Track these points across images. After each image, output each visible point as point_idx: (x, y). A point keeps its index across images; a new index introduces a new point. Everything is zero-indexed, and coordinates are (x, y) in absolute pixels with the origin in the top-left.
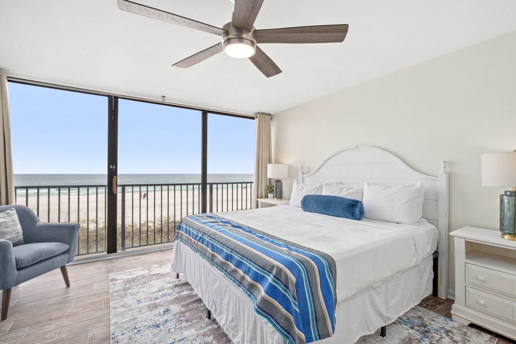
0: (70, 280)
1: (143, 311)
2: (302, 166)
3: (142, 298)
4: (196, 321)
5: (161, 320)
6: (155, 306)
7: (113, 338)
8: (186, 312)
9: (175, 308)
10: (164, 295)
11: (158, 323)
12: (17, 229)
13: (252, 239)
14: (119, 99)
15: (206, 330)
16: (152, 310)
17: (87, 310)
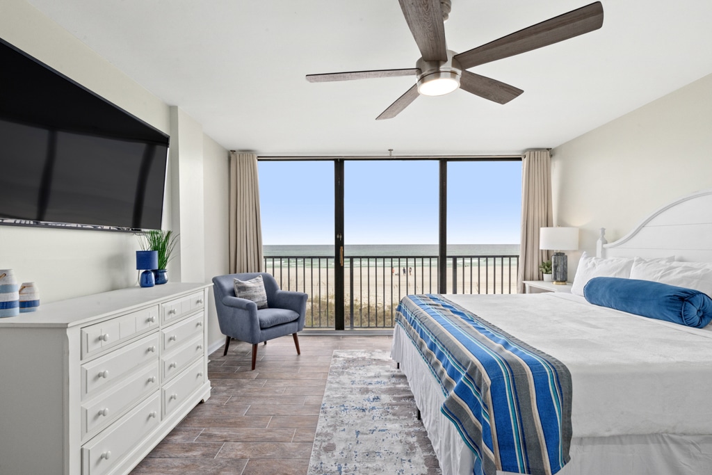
0: (300, 348)
1: (354, 392)
2: (603, 230)
3: (357, 380)
4: (404, 417)
5: (369, 405)
6: (367, 391)
7: (322, 408)
8: (397, 405)
9: (386, 398)
10: (378, 382)
11: (365, 407)
12: (261, 294)
13: (466, 329)
14: (345, 161)
15: (412, 430)
16: (362, 393)
17: (309, 378)
